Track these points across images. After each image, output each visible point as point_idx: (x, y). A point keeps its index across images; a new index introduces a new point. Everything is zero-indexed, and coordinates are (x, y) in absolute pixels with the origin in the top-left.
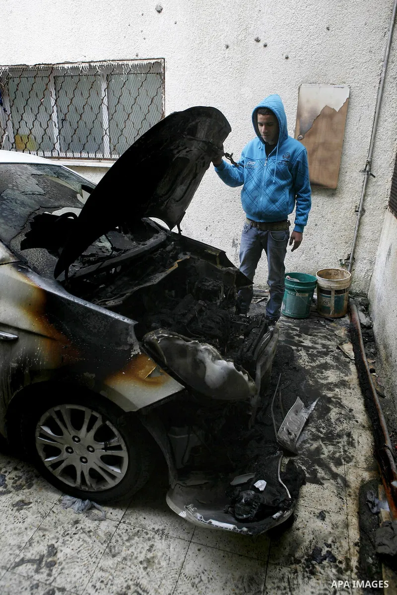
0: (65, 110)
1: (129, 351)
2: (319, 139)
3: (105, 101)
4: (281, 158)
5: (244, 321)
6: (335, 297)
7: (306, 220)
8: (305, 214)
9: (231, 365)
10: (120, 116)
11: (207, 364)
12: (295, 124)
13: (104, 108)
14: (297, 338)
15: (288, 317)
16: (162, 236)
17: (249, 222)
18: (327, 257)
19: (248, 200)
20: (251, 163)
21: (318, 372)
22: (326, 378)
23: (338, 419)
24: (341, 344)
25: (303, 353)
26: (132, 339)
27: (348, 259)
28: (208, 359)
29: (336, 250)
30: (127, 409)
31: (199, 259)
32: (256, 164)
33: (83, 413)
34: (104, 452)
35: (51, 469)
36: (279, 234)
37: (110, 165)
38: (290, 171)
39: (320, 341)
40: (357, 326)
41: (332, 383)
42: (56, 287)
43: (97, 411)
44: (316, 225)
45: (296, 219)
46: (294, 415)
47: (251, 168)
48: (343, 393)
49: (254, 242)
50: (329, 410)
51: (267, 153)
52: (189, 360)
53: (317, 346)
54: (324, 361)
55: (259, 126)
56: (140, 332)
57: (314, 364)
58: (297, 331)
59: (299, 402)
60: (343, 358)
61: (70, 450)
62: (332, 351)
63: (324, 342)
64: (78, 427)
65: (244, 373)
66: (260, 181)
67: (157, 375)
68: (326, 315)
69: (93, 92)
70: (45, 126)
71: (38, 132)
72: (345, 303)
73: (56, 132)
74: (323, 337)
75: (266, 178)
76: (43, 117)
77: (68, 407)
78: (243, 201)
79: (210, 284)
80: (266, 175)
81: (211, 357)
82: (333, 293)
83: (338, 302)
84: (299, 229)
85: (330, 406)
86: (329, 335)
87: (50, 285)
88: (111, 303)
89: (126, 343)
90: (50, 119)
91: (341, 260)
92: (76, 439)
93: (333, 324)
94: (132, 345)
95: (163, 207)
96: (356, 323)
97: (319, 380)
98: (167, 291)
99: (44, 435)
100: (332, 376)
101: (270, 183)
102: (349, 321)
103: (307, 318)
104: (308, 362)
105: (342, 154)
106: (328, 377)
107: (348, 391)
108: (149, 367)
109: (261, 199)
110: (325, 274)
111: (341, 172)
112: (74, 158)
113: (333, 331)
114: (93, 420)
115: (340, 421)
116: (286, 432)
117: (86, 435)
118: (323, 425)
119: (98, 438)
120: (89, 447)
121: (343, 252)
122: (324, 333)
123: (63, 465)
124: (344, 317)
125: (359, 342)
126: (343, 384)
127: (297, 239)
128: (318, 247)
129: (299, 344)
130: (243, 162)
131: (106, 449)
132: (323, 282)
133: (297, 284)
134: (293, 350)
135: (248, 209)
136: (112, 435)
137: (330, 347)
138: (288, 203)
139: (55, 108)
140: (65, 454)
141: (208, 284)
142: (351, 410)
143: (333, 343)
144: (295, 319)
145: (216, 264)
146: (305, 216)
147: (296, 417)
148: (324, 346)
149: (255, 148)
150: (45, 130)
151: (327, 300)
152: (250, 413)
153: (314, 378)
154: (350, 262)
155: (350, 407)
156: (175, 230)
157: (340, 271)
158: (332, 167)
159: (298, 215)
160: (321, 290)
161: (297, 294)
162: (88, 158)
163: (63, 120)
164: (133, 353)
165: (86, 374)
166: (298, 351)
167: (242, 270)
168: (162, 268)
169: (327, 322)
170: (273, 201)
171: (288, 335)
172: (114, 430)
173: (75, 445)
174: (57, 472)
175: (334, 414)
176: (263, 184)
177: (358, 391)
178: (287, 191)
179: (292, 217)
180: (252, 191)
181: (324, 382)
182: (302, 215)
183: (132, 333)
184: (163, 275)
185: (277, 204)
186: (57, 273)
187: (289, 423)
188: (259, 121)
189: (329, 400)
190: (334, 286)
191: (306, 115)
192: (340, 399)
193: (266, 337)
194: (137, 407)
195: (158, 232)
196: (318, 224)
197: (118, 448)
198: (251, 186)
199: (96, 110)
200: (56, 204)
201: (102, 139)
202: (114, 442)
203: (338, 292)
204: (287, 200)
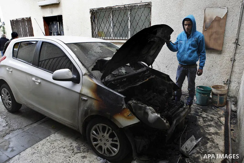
0: (115, 22)
1: (122, 107)
2: (214, 30)
3: (129, 19)
4: (194, 39)
5: (175, 103)
6: (220, 97)
7: (204, 64)
8: (204, 62)
9: (159, 115)
10: (134, 24)
11: (149, 114)
12: (203, 24)
13: (129, 21)
14: (200, 113)
15: (198, 105)
16: (144, 69)
17: (180, 65)
18: (218, 80)
19: (180, 56)
20: (181, 42)
21: (206, 127)
22: (209, 130)
23: (211, 147)
24: (220, 117)
25: (201, 119)
26: (123, 102)
27: (228, 81)
28: (150, 112)
29: (222, 77)
30: (119, 127)
31: (158, 78)
32: (183, 42)
33: (106, 127)
34: (112, 142)
35: (94, 146)
36: (193, 69)
37: (125, 41)
38: (197, 44)
39: (210, 115)
40: (229, 111)
41: (211, 133)
42: (101, 83)
43: (110, 127)
44: (213, 66)
45: (200, 64)
46: (190, 142)
47: (181, 44)
48: (215, 137)
49: (182, 73)
50: (207, 143)
51: (188, 38)
52: (142, 112)
53: (208, 117)
54: (210, 124)
55: (185, 26)
56: (127, 100)
57: (205, 124)
58: (201, 110)
59: (193, 137)
60: (219, 123)
61: (101, 140)
62: (215, 120)
63: (212, 116)
64: (104, 132)
65: (164, 119)
66: (185, 48)
67: (130, 116)
68: (216, 105)
69: (125, 16)
70: (108, 28)
71: (105, 30)
72: (225, 100)
73: (112, 30)
74: (212, 114)
75: (187, 47)
76: (107, 25)
77: (101, 124)
78: (178, 57)
79: (161, 87)
80: (187, 46)
81: (151, 111)
82: (218, 95)
83: (221, 100)
84: (201, 68)
85: (208, 141)
86: (215, 113)
87: (99, 83)
88: (120, 90)
89: (121, 104)
90: (110, 25)
91: (224, 82)
92: (103, 136)
93: (218, 109)
94: (123, 105)
95: (144, 58)
96: (229, 109)
97: (206, 131)
98: (144, 89)
99: (93, 134)
100: (212, 130)
101: (189, 49)
102: (226, 108)
103: (206, 105)
104: (202, 123)
105: (224, 36)
106: (210, 130)
107: (218, 136)
108: (128, 112)
109: (185, 56)
110: (216, 87)
111: (224, 44)
112: (117, 39)
113: (217, 112)
114: (109, 130)
115: (211, 148)
116: (185, 148)
117: (106, 135)
118: (203, 148)
119: (110, 137)
120: (107, 139)
121: (225, 78)
122: (213, 112)
123: (98, 145)
124: (224, 106)
125: (228, 117)
126: (217, 133)
127: (200, 72)
128: (214, 76)
129: (200, 116)
130: (177, 42)
131: (112, 141)
132: (214, 90)
133: (202, 90)
134: (197, 118)
135: (180, 60)
136: (115, 136)
137: (214, 118)
138: (196, 57)
139: (112, 22)
140: (99, 142)
141: (160, 88)
142: (217, 144)
143: (216, 117)
144: (201, 105)
145: (165, 80)
146: (204, 63)
147: (191, 143)
148: (211, 117)
149: (182, 36)
150: (108, 30)
151: (216, 98)
152: (166, 136)
153: (204, 129)
154: (228, 82)
155: (217, 143)
156: (150, 67)
157: (223, 86)
158: (219, 42)
159: (200, 62)
160: (213, 94)
161: (202, 95)
162: (123, 40)
163: (114, 26)
164: (123, 107)
165: (107, 113)
166: (199, 118)
167: (177, 84)
168: (142, 80)
169: (216, 108)
170: (190, 56)
171: (196, 112)
172: (115, 134)
173: (103, 138)
174: (96, 148)
175: (209, 145)
176: (186, 50)
177: (223, 137)
178: (196, 52)
179: (198, 63)
180: (182, 52)
181: (208, 132)
182: (202, 62)
183: (124, 100)
184: (142, 83)
185: (192, 57)
186: (102, 79)
187: (187, 145)
188: (185, 23)
189: (208, 139)
190: (219, 92)
191: (208, 21)
192: (214, 139)
193: (181, 109)
194: (123, 126)
195: (143, 67)
196: (214, 66)
197: (116, 141)
198: (181, 50)
199: (126, 22)
200: (106, 56)
201: (128, 32)
202: (115, 139)
203: (221, 95)
204: (196, 56)
